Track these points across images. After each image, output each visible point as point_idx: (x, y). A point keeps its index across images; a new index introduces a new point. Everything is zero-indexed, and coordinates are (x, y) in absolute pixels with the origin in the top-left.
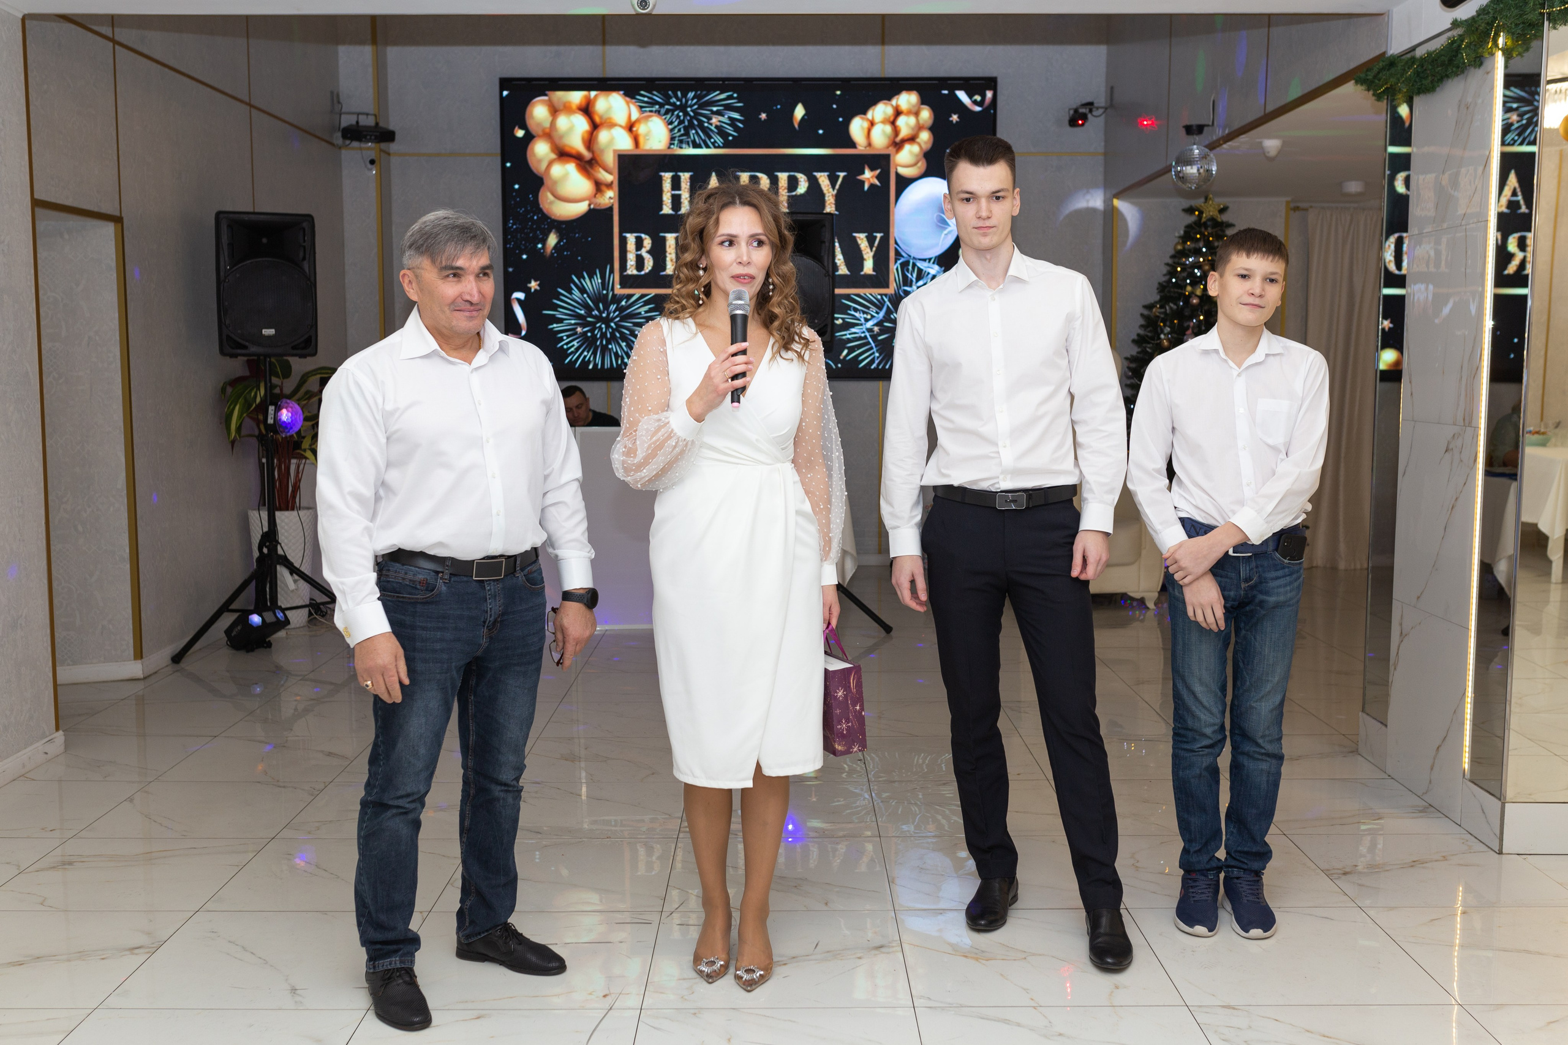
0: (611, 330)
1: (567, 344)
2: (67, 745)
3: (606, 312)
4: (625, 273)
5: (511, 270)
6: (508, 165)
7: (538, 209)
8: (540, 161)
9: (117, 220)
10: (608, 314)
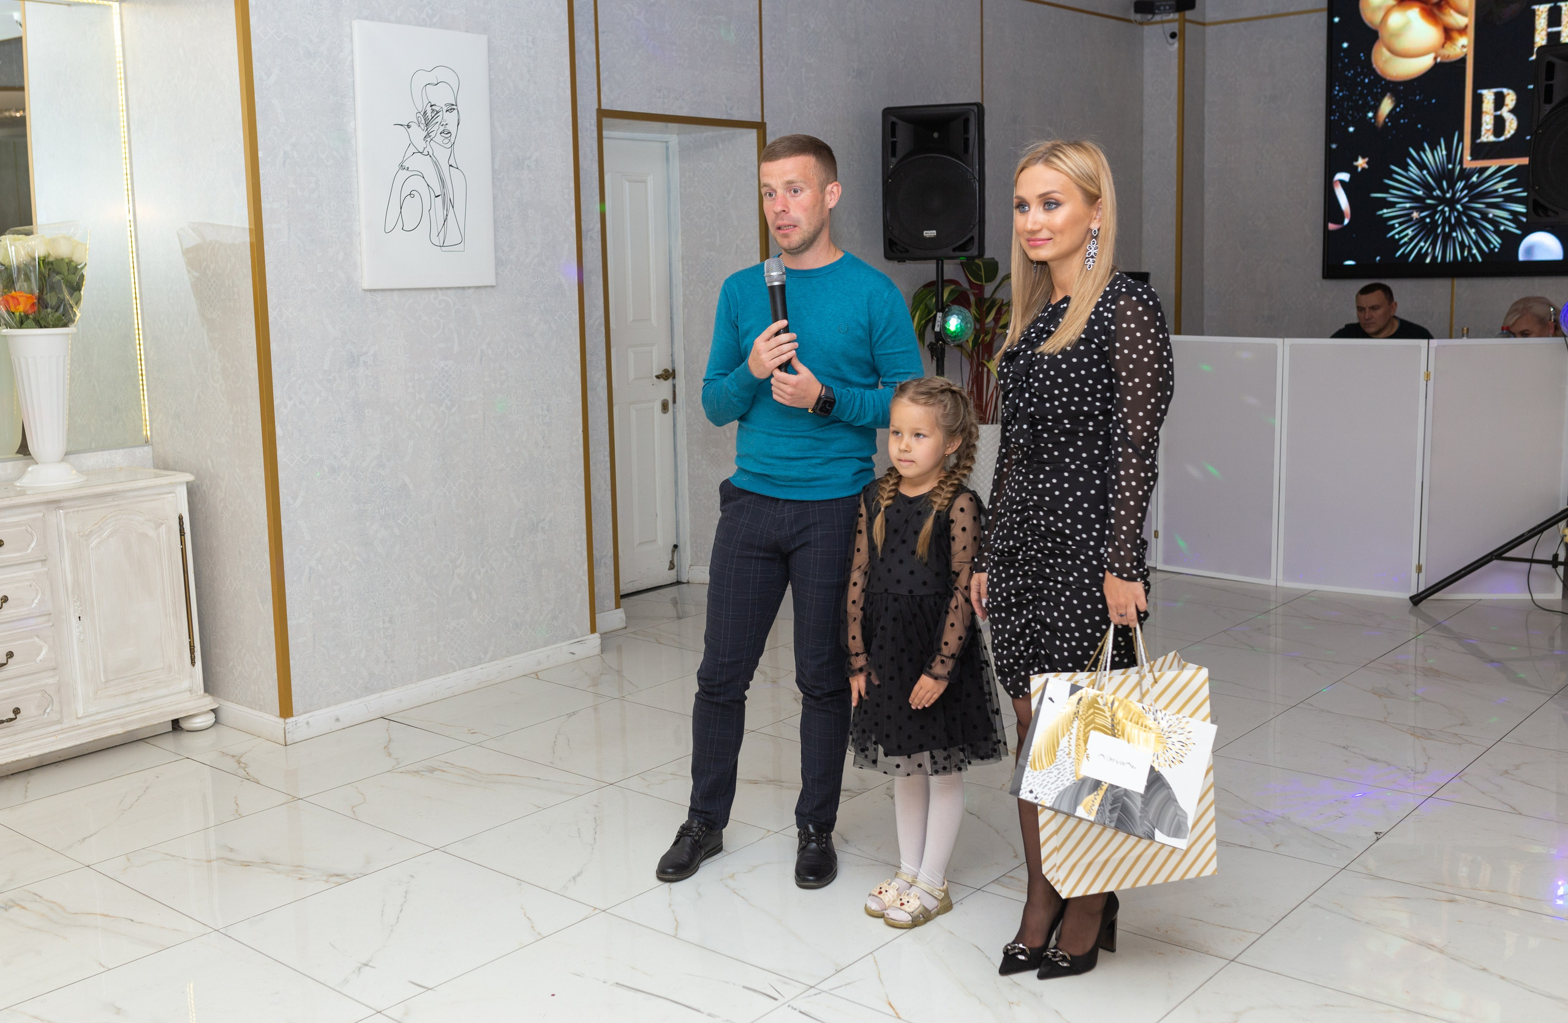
0: (1456, 214)
1: (1399, 233)
3: (1451, 191)
4: (1478, 141)
5: (1334, 146)
6: (1336, 20)
7: (1371, 71)
8: (1375, 10)
9: (760, 127)
10: (1454, 194)
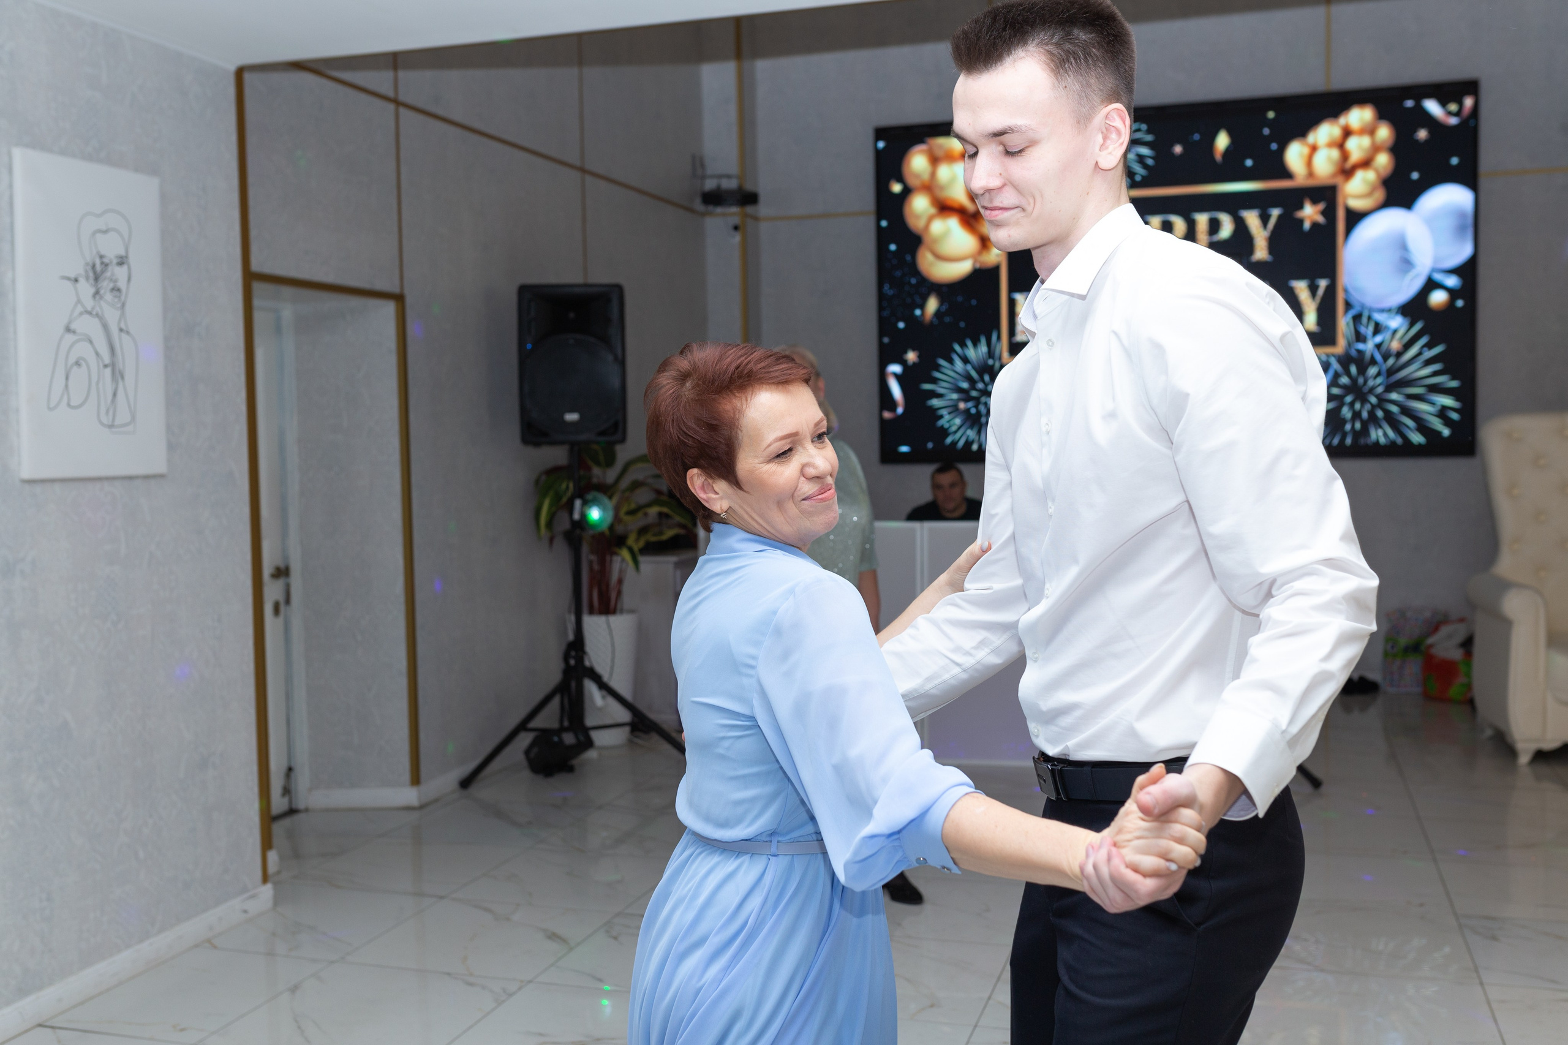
1: (948, 422)
2: (277, 900)
5: (886, 340)
6: (884, 223)
7: (917, 272)
8: (918, 217)
9: (399, 298)
